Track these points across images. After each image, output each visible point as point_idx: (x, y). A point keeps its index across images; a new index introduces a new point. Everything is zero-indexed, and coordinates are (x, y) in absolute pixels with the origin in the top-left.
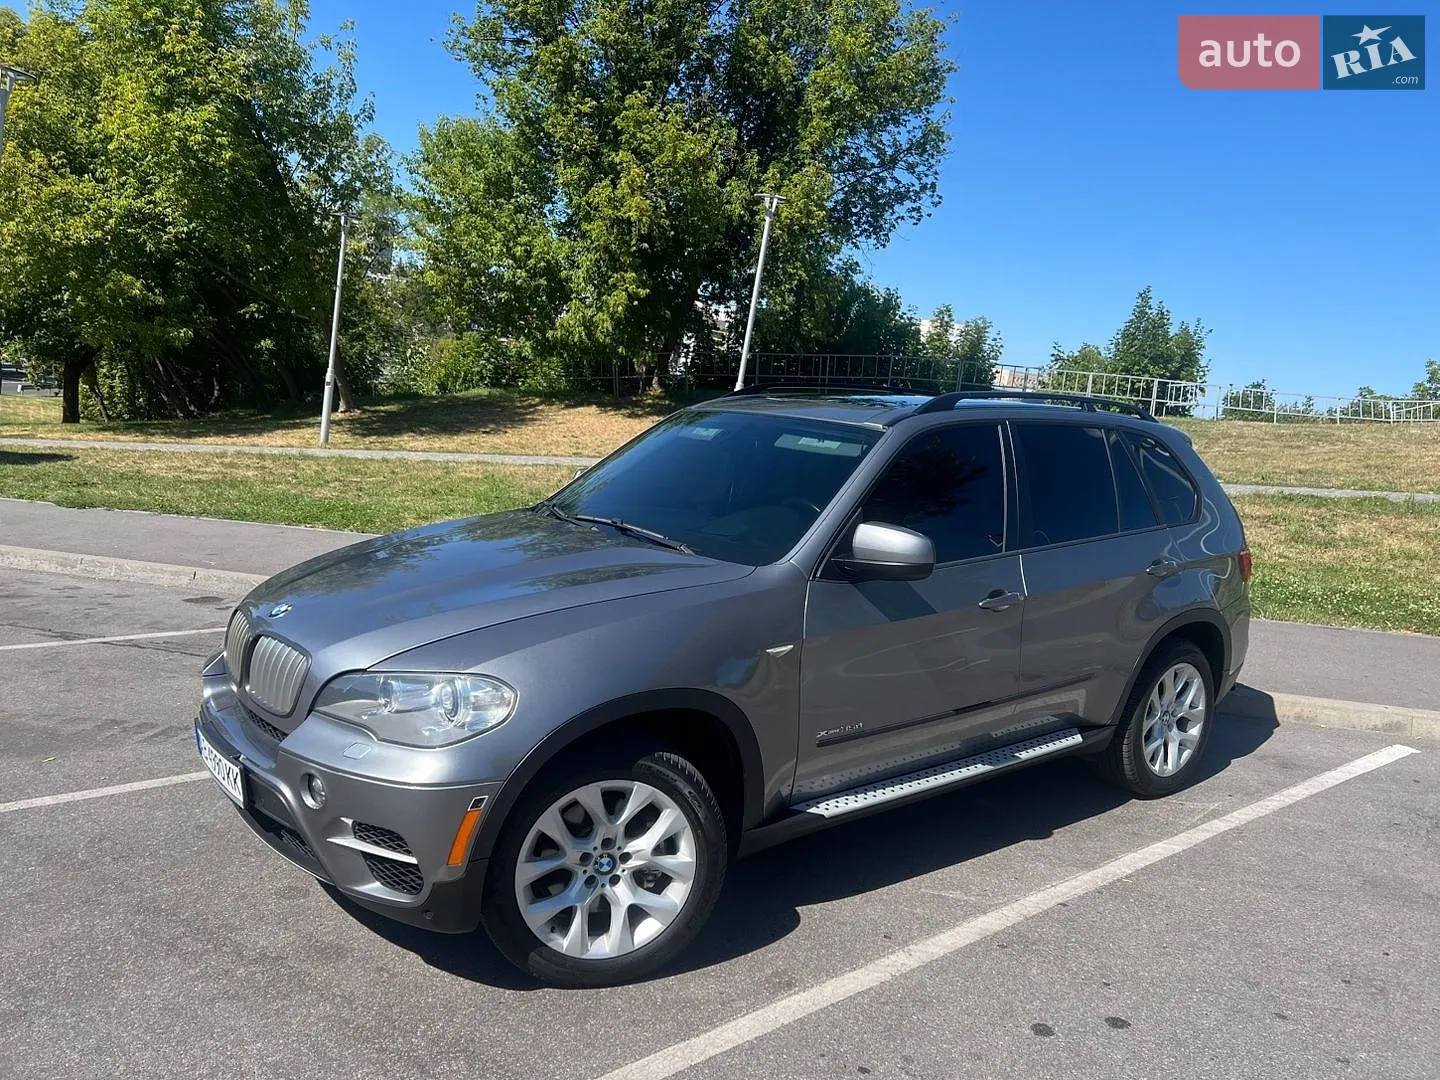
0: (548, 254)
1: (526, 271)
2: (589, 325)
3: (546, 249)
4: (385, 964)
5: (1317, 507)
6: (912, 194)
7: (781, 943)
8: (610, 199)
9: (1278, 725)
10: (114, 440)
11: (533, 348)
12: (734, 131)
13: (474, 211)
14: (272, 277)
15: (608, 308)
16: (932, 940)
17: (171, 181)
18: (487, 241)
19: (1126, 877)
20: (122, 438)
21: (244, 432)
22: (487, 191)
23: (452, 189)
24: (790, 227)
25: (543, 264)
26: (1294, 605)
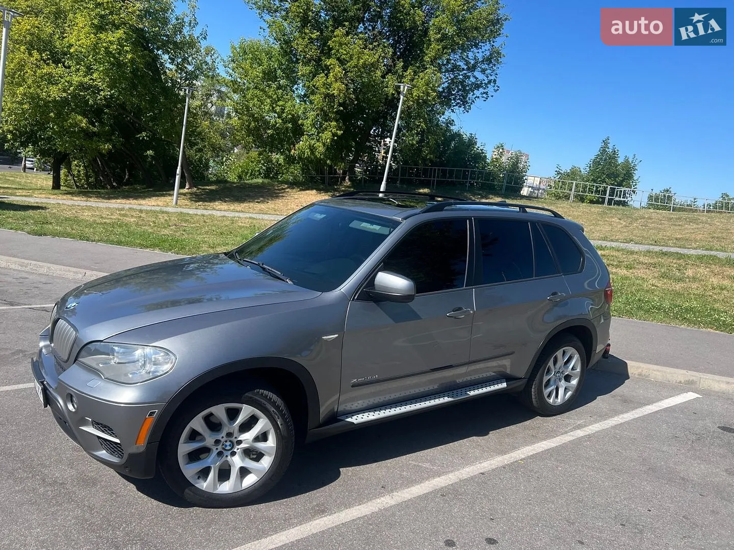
0: (293, 111)
1: (282, 119)
2: (312, 149)
3: (292, 108)
4: (115, 490)
5: (679, 259)
6: (484, 85)
7: (326, 488)
8: (324, 84)
9: (628, 377)
10: (71, 199)
11: (284, 159)
12: (391, 50)
13: (256, 88)
14: (153, 119)
15: (322, 140)
16: (406, 490)
17: (101, 69)
18: (262, 103)
19: (521, 460)
20: (75, 198)
21: (136, 198)
22: (264, 78)
23: (246, 76)
24: (417, 100)
25: (290, 116)
26: (653, 313)
